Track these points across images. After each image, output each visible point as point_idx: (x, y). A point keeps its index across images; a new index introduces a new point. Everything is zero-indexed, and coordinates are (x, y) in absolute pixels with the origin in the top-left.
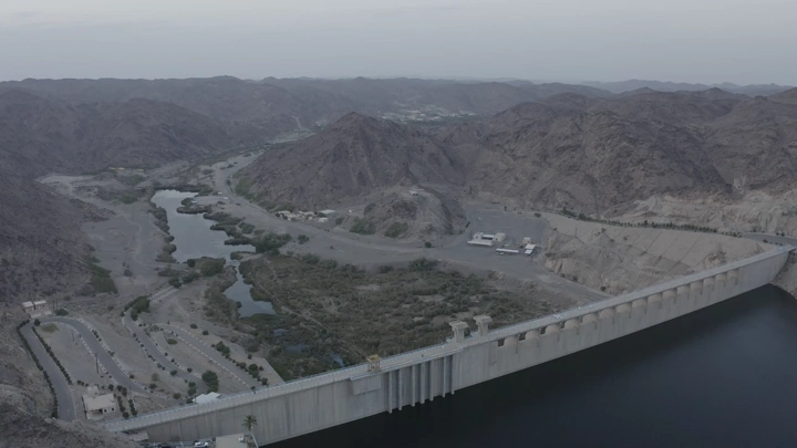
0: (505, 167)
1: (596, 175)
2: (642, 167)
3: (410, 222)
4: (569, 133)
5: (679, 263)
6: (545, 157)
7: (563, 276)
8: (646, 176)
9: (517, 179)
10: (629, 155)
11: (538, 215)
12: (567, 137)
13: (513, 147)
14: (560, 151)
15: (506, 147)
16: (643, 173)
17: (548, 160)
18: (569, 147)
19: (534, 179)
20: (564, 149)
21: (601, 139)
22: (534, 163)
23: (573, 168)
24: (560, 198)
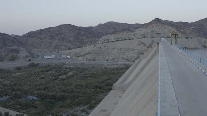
0: (39, 42)
1: (72, 40)
2: (85, 37)
3: (18, 55)
4: (58, 30)
5: (128, 48)
6: (53, 37)
7: (89, 60)
8: (87, 38)
9: (45, 44)
10: (80, 33)
11: (58, 52)
12: (58, 31)
13: (40, 36)
14: (57, 35)
15: (37, 36)
16: (86, 38)
17: (54, 38)
18: (60, 33)
19: (51, 43)
20: (58, 34)
21: (70, 30)
22: (49, 39)
23: (63, 39)
24: (63, 47)
